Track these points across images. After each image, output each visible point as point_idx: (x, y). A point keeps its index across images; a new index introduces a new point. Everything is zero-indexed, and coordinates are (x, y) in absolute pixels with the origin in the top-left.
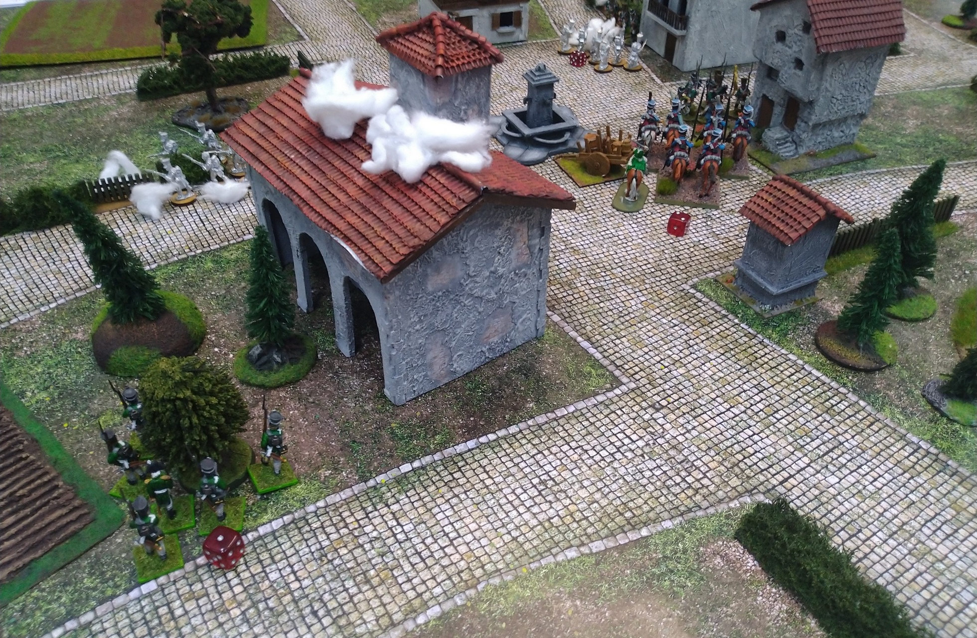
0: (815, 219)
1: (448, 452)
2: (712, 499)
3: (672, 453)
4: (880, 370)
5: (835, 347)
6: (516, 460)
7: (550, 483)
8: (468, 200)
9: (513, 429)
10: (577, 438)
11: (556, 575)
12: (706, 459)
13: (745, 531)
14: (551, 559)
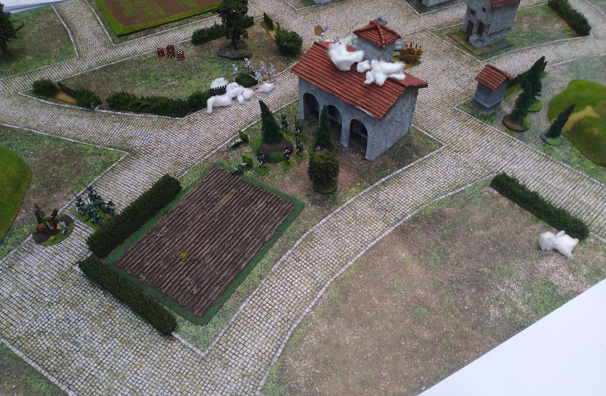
0: (503, 81)
1: (394, 173)
2: (481, 177)
3: (465, 165)
4: (526, 130)
5: (510, 124)
6: (417, 173)
7: (430, 179)
8: (403, 90)
9: (412, 164)
10: (434, 164)
11: (441, 203)
12: (476, 165)
13: (493, 184)
14: (438, 199)
